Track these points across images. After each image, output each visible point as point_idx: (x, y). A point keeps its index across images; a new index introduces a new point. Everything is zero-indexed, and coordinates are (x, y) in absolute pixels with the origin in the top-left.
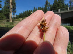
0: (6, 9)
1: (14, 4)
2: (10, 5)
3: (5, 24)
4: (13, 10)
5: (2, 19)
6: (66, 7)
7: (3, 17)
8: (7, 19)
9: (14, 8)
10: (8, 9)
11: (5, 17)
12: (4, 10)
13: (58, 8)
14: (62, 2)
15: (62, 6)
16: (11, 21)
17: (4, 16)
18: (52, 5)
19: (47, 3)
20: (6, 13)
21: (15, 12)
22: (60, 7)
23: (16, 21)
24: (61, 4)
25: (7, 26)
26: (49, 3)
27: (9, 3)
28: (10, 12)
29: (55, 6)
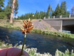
0: (8, 9)
1: (16, 5)
2: (13, 5)
3: (4, 23)
4: (15, 11)
5: (3, 19)
6: (68, 14)
7: (3, 17)
8: (7, 19)
9: (16, 8)
10: (10, 9)
11: (6, 17)
12: (6, 10)
13: (60, 14)
14: (64, 9)
15: (64, 13)
16: (11, 22)
17: (5, 15)
18: (54, 11)
19: (49, 8)
20: (7, 13)
21: (16, 13)
22: (62, 13)
23: (17, 22)
24: (63, 10)
25: (7, 26)
26: (51, 9)
27: (12, 3)
28: (11, 12)
29: (57, 11)
